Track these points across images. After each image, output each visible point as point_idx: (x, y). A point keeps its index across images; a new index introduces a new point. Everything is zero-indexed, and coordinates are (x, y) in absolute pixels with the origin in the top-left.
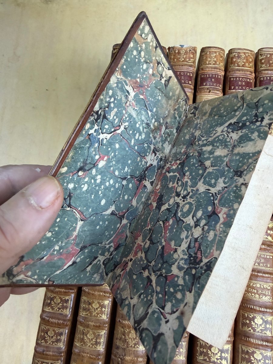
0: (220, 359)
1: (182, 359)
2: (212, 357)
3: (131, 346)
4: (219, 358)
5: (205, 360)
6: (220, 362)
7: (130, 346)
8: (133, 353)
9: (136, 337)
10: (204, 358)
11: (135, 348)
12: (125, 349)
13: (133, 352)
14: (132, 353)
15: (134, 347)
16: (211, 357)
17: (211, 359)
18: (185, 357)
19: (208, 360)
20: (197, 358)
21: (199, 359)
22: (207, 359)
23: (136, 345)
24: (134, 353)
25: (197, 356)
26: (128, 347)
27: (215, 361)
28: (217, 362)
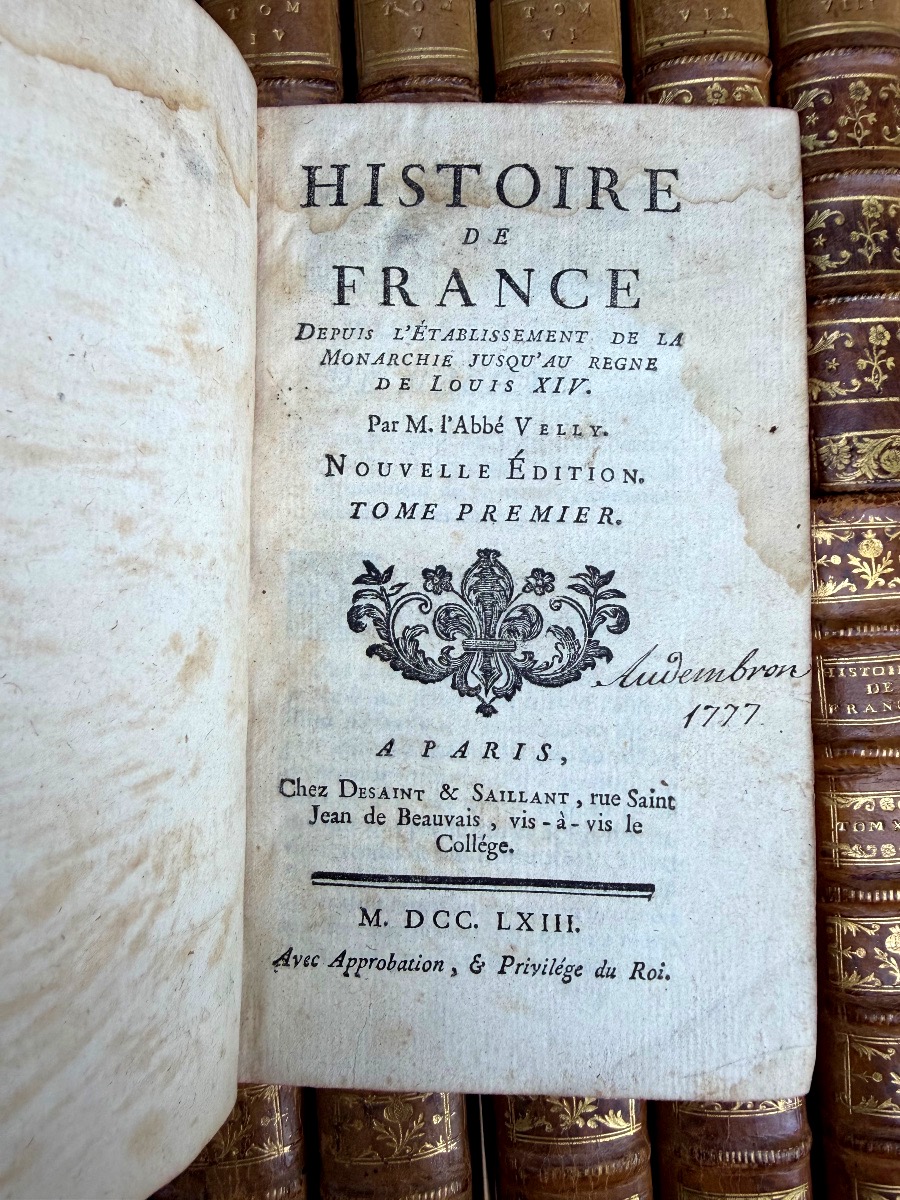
0: (596, 1112)
1: (444, 1150)
2: (565, 1113)
3: (229, 1156)
4: (590, 1110)
5: (540, 1131)
6: (598, 1123)
7: (222, 1156)
8: (242, 1181)
9: (243, 1115)
10: (533, 1123)
11: (244, 1157)
12: (202, 1172)
13: (240, 1174)
14: (234, 1182)
15: (238, 1155)
16: (562, 1116)
17: (563, 1122)
18: (454, 1138)
19: (549, 1128)
20: (509, 1129)
21: (517, 1132)
22: (544, 1126)
23: (248, 1145)
24: (244, 1179)
25: (508, 1122)
26: (213, 1163)
27: (577, 1126)
28: (585, 1125)
